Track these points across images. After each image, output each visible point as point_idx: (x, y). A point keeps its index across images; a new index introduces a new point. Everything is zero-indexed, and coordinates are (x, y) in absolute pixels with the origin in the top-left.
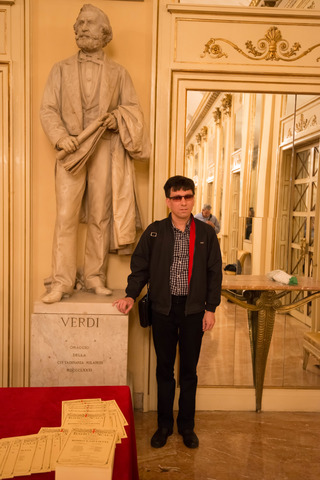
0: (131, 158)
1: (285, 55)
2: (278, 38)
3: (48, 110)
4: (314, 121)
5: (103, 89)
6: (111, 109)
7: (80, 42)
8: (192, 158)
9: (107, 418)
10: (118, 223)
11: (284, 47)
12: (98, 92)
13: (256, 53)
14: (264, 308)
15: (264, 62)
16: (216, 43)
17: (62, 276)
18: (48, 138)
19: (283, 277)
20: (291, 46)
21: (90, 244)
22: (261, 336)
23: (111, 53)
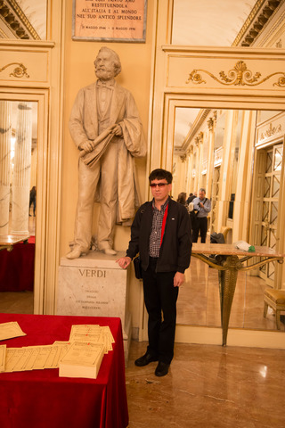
0: (132, 157)
1: (249, 81)
2: (244, 69)
3: (74, 122)
4: (280, 129)
5: (113, 107)
6: (118, 121)
7: (98, 74)
8: (192, 155)
9: (101, 337)
10: (122, 203)
11: (248, 75)
12: (109, 109)
13: (227, 80)
14: (230, 268)
15: (233, 86)
16: (198, 73)
17: (81, 240)
18: (74, 141)
19: (245, 246)
20: (253, 75)
21: (102, 217)
22: (226, 289)
23: (121, 81)
